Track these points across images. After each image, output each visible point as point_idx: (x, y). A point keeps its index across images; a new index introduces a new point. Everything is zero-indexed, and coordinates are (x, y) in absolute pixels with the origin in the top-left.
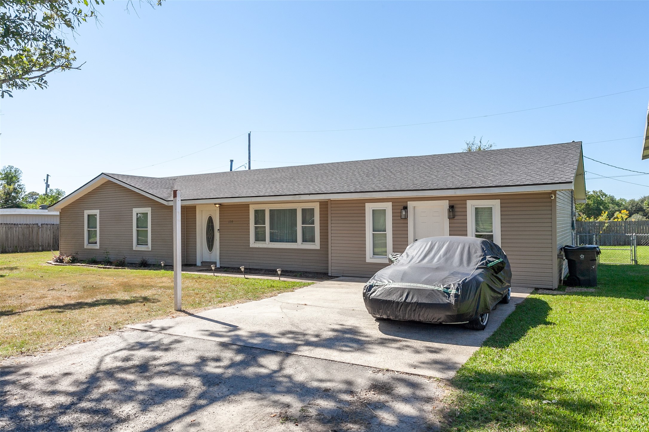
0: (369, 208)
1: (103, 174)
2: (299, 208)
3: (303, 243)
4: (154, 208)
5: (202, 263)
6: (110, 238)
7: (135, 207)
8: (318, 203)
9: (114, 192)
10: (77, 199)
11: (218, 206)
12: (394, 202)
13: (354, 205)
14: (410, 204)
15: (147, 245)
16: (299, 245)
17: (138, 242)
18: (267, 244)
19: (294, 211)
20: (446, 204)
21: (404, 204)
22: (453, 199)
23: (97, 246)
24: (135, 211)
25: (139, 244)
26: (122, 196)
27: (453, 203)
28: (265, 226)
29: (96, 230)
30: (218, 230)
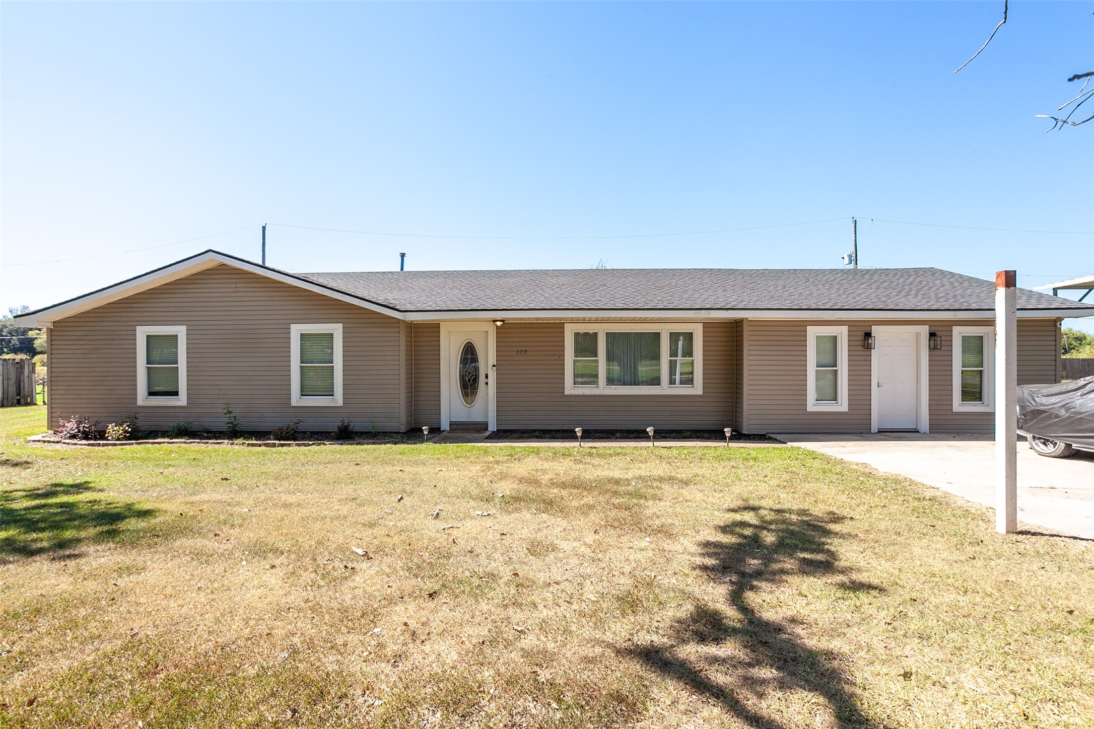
0: (813, 332)
1: (210, 253)
2: (665, 331)
3: (671, 386)
4: (348, 325)
5: (450, 425)
6: (219, 383)
7: (294, 321)
8: (700, 326)
9: (234, 290)
10: (109, 302)
11: (499, 323)
12: (851, 326)
13: (787, 328)
14: (875, 330)
15: (333, 395)
16: (664, 389)
17: (302, 391)
18: (602, 388)
19: (657, 336)
20: (925, 330)
21: (867, 330)
22: (933, 324)
23: (182, 400)
24: (296, 330)
25: (304, 393)
26: (265, 298)
27: (934, 329)
28: (598, 360)
29: (178, 367)
30: (494, 366)
